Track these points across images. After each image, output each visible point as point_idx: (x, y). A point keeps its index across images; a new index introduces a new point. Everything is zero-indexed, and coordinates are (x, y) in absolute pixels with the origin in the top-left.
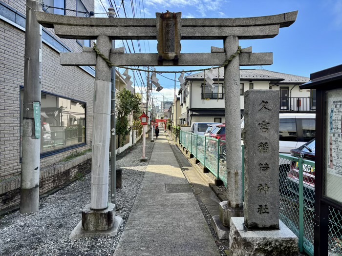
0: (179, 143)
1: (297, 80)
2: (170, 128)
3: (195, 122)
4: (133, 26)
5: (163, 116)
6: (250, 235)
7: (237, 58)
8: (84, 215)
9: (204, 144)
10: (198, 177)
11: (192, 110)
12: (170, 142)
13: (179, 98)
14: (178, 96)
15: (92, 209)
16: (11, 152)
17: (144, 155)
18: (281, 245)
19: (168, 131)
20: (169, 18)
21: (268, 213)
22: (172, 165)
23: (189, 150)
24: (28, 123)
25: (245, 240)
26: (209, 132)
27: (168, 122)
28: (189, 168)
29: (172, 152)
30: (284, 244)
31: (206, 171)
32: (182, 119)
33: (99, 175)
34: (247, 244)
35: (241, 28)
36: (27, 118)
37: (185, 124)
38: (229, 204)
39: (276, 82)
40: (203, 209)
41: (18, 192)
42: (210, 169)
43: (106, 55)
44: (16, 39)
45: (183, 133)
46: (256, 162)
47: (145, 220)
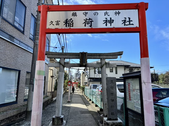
0: (84, 94)
1: (136, 65)
2: (79, 87)
3: (91, 84)
4: (72, 55)
5: (76, 80)
6: (108, 121)
7: (105, 65)
8: (53, 119)
9: (95, 94)
10: (93, 109)
11: (90, 78)
12: (80, 94)
13: (84, 72)
14: (83, 72)
15: (56, 117)
16: (22, 97)
17: (69, 99)
18: (118, 124)
19: (78, 88)
20: (84, 54)
21: (114, 115)
22: (81, 104)
23: (89, 97)
24: (31, 86)
25: (107, 123)
26: (98, 89)
27: (78, 83)
28: (89, 105)
29: (81, 99)
30: (119, 124)
31: (96, 106)
32: (85, 83)
33: (59, 104)
34: (108, 124)
35: (106, 56)
36: (31, 84)
37: (87, 85)
38: (104, 115)
39: (127, 67)
40: (95, 119)
41: (24, 113)
42: (98, 105)
43: (63, 64)
44: (27, 55)
45: (86, 89)
46: (110, 99)
47: (74, 122)
